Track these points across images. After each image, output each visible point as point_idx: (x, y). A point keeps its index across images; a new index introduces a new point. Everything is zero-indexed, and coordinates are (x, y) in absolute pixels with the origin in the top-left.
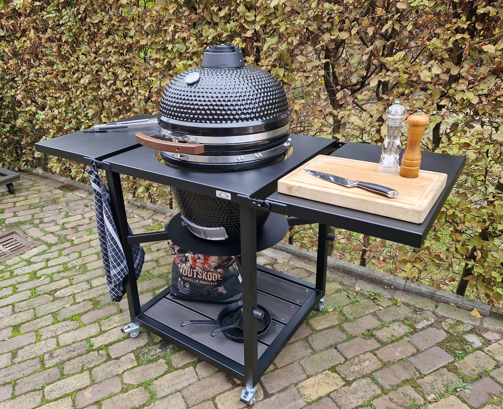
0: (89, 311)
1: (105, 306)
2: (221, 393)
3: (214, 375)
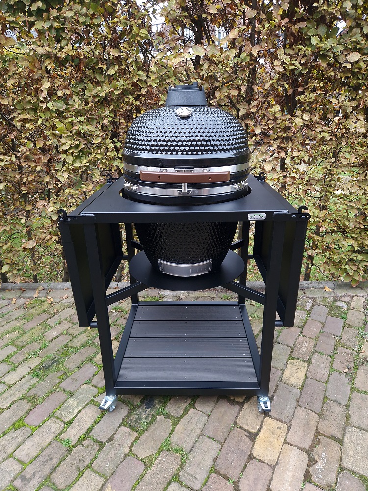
0: (30, 410)
1: (46, 397)
2: (237, 417)
3: (217, 406)
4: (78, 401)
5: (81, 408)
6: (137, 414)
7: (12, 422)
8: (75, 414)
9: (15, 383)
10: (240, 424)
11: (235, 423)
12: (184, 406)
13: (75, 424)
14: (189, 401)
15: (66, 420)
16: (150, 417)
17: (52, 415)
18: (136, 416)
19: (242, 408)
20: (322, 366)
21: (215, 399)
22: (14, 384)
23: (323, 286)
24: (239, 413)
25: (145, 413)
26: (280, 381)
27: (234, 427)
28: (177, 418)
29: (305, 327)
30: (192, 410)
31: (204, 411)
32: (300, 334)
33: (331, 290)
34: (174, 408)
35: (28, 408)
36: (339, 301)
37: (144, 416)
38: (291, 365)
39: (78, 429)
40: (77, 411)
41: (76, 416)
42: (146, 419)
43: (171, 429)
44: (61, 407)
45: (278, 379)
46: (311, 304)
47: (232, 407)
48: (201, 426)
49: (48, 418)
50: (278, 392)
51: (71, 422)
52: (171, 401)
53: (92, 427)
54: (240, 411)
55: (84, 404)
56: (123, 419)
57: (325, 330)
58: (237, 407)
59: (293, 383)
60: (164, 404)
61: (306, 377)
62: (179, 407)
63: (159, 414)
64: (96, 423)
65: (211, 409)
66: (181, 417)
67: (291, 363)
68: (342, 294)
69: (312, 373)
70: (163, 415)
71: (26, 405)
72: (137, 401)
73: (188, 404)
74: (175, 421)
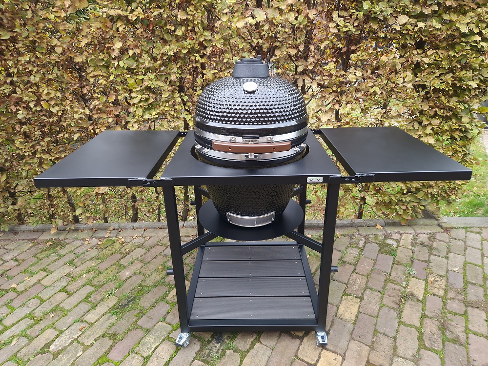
0: (112, 346)
1: (125, 334)
2: (298, 350)
3: (280, 340)
4: (154, 337)
5: (158, 344)
6: (209, 349)
7: (97, 358)
8: (153, 349)
9: (96, 321)
10: (300, 356)
11: (296, 356)
12: (250, 340)
13: (153, 358)
14: (255, 337)
15: (145, 355)
16: (220, 351)
17: (132, 351)
18: (208, 351)
19: (302, 341)
20: (373, 301)
21: (277, 334)
22: (95, 323)
23: (375, 224)
24: (299, 347)
25: (216, 347)
26: (336, 316)
27: (295, 359)
28: (244, 352)
29: (358, 264)
30: (258, 344)
31: (268, 345)
32: (354, 271)
33: (382, 228)
34: (241, 343)
35: (110, 344)
36: (389, 238)
37: (215, 350)
38: (345, 301)
39: (156, 363)
40: (154, 347)
41: (154, 351)
42: (216, 353)
43: (239, 362)
44: (139, 343)
45: (334, 314)
46: (363, 242)
47: (293, 341)
48: (266, 359)
49: (129, 354)
50: (334, 326)
51: (149, 357)
52: (239, 337)
53: (169, 361)
54: (300, 344)
55: (161, 341)
56: (196, 354)
57: (376, 267)
58: (298, 342)
59: (347, 318)
60: (232, 339)
61: (359, 312)
62: (246, 342)
63: (229, 349)
64: (172, 357)
65: (275, 343)
66: (248, 351)
67: (346, 299)
68: (392, 232)
69: (364, 309)
70: (232, 349)
71: (108, 342)
72: (208, 337)
73: (254, 338)
74: (243, 355)
